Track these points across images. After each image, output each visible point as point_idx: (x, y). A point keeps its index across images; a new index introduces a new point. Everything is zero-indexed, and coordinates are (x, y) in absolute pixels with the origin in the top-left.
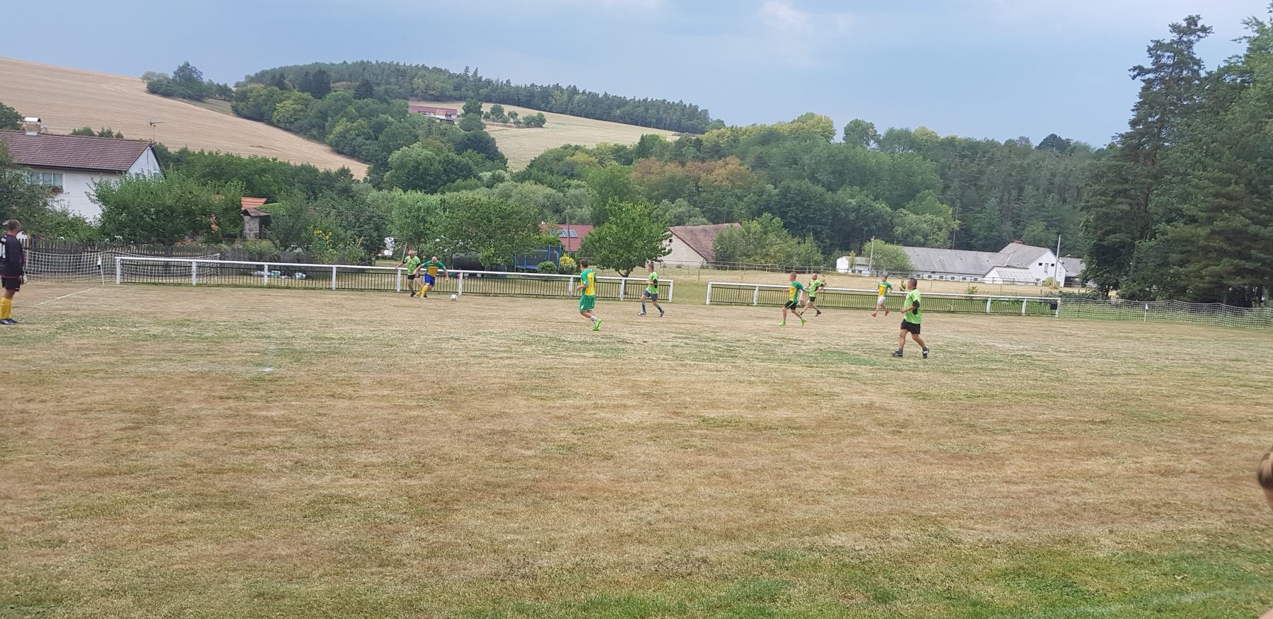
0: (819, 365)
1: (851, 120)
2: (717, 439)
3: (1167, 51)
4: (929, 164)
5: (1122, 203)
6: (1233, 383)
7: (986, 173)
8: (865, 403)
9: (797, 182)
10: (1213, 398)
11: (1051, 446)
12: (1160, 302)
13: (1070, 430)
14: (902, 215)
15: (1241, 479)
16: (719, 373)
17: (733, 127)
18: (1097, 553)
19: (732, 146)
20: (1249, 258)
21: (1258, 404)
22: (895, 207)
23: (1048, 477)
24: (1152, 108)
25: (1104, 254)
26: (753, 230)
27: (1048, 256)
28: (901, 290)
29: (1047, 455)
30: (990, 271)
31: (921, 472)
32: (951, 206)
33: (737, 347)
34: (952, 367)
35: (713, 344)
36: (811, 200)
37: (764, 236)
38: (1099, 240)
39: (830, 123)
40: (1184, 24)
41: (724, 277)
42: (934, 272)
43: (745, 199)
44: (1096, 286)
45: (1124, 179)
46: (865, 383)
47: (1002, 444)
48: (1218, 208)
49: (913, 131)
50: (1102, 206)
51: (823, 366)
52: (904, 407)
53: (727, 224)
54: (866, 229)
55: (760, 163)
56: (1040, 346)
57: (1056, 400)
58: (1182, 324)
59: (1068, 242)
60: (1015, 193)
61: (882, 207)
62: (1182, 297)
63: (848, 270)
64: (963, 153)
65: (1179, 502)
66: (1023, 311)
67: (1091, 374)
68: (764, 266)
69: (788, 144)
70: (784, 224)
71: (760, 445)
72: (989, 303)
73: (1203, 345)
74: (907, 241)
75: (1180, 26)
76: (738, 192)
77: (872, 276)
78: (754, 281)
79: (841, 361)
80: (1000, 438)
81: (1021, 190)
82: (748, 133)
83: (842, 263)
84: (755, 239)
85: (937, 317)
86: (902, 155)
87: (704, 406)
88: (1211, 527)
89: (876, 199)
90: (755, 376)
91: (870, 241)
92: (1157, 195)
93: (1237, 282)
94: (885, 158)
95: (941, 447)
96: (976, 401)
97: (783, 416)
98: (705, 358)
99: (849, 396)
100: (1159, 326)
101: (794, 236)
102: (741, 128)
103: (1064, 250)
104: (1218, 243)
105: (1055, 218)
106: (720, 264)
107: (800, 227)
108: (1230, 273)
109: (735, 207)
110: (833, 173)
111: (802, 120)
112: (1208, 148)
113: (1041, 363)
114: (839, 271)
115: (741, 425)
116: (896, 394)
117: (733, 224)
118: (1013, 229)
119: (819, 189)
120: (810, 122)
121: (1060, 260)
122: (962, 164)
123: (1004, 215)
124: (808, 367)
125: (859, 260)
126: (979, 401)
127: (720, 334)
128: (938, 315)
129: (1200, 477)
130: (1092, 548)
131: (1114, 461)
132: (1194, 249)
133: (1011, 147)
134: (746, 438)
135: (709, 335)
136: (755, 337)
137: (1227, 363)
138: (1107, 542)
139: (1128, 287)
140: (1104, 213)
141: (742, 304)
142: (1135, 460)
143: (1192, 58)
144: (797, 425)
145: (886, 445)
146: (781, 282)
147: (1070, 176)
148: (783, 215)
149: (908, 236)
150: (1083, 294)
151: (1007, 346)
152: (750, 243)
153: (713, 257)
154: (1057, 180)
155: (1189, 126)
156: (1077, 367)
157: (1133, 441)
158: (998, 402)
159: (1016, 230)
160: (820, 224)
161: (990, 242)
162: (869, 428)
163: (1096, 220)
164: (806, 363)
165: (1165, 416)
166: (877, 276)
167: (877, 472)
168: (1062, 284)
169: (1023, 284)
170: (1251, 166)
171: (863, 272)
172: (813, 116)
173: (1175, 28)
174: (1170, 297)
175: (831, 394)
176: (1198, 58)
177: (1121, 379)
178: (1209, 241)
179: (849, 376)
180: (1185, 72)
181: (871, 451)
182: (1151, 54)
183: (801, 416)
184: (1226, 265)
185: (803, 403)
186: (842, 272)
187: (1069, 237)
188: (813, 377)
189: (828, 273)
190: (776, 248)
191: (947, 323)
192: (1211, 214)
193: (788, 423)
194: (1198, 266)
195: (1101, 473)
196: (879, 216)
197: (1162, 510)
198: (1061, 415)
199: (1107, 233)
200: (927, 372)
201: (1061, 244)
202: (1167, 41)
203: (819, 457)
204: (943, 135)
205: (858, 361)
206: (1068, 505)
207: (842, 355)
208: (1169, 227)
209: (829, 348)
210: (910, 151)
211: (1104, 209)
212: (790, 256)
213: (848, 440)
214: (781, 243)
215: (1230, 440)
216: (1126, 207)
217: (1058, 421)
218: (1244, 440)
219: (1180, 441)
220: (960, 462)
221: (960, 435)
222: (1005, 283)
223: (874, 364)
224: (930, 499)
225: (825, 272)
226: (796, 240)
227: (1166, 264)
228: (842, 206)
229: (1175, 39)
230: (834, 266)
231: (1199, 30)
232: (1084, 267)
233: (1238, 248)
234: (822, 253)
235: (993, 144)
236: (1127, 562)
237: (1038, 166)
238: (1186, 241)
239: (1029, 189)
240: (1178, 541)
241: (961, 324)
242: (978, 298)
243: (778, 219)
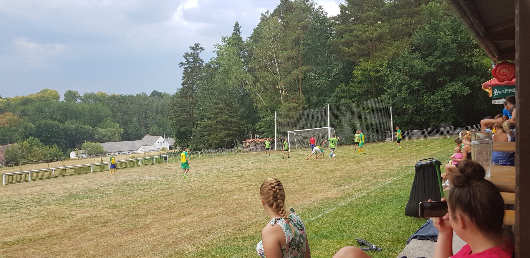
0: (65, 203)
1: (66, 91)
2: (12, 251)
3: (190, 57)
4: (106, 107)
5: (184, 115)
6: (231, 176)
7: (130, 108)
8: (88, 216)
9: (44, 121)
10: (225, 183)
11: (168, 216)
12: (204, 150)
13: (176, 207)
14: (97, 130)
15: (236, 212)
16: (11, 218)
17: (6, 98)
18: (189, 255)
19: (7, 107)
20: (230, 130)
21: (239, 182)
22: (94, 126)
23: (169, 229)
24: (189, 78)
25: (181, 135)
26: (24, 145)
27: (161, 139)
28: (102, 162)
29: (168, 220)
30: (139, 148)
31: (115, 241)
32: (118, 123)
33: (21, 203)
34: (127, 191)
35: (8, 204)
36: (52, 128)
37: (31, 147)
38: (179, 130)
39: (57, 93)
40: (194, 46)
41: (13, 170)
42: (115, 152)
43: (18, 131)
44: (180, 148)
45: (183, 106)
46: (88, 207)
47: (149, 220)
48: (217, 113)
49: (96, 93)
50: (177, 117)
51: (66, 203)
52: (106, 214)
53: (10, 144)
54: (81, 138)
55: (24, 114)
56: (162, 176)
57: (169, 196)
58: (213, 157)
59: (168, 132)
60: (144, 115)
61: (87, 127)
62: (211, 148)
63: (76, 157)
64: (120, 101)
65: (216, 226)
66: (154, 162)
67: (182, 183)
68: (33, 162)
69: (37, 104)
70: (41, 141)
71: (35, 249)
72: (140, 161)
73: (220, 164)
74: (101, 140)
75: (193, 47)
76: (14, 128)
77: (88, 158)
78: (29, 170)
79: (76, 199)
80: (148, 217)
81: (146, 114)
82: (15, 100)
83: (73, 154)
84: (26, 149)
85: (119, 171)
86: (93, 104)
87: (4, 236)
88: (227, 233)
89: (84, 124)
90: (32, 215)
91: (84, 143)
92: (196, 110)
93: (228, 139)
94: (85, 106)
95: (123, 228)
96: (137, 204)
97: (47, 231)
98: (4, 212)
99: (80, 214)
100: (205, 159)
101: (46, 145)
102: (11, 98)
103: (167, 136)
104: (219, 126)
105: (162, 123)
106: (9, 164)
107: (49, 141)
108: (225, 136)
109: (13, 136)
110: (62, 115)
111: (42, 92)
112: (210, 91)
113: (163, 183)
114: (72, 158)
115: (25, 241)
116: (102, 209)
117: (13, 144)
118: (145, 130)
119: (56, 122)
120: (47, 93)
121: (166, 140)
122: (120, 105)
123: (141, 125)
124: (59, 205)
125: (80, 152)
126: (139, 204)
127: (12, 198)
128: (119, 170)
129: (223, 215)
130: (187, 254)
131: (193, 216)
132: (212, 129)
133: (139, 97)
134: (28, 247)
135: (5, 200)
136: (31, 196)
137: (229, 169)
138: (192, 249)
139: (192, 146)
140: (179, 120)
141: (23, 182)
142: (200, 213)
143: (199, 59)
144: (55, 234)
145: (99, 233)
146: (43, 168)
147: (164, 106)
148: (39, 137)
149: (101, 138)
150: (176, 152)
151: (149, 178)
152: (24, 152)
153: (5, 161)
154: (159, 108)
155: (202, 84)
156: (176, 181)
157: (199, 207)
158: (147, 202)
159: (146, 130)
160: (59, 138)
161: (137, 136)
162: (91, 227)
163: (176, 122)
164: (58, 203)
165: (209, 194)
166: (90, 157)
167: (95, 246)
168: (168, 149)
169: (153, 151)
170: (226, 97)
171: (83, 157)
172: (47, 90)
173: (192, 48)
174: (207, 148)
175: (71, 216)
176: (201, 59)
177: (193, 183)
178: (217, 125)
179: (80, 205)
180: (198, 64)
181: (92, 237)
182: (185, 58)
183: (56, 229)
184: (223, 133)
185: (57, 223)
186: (73, 158)
187: (168, 130)
188: (62, 209)
189: (66, 160)
190: (38, 152)
191: (123, 173)
192: (215, 116)
193: (50, 234)
194: (214, 135)
195: (188, 222)
196: (87, 131)
197: (211, 231)
198: (172, 202)
199: (181, 127)
200: (116, 196)
201: (165, 133)
202: (190, 53)
203: (67, 247)
204: (110, 94)
205: (84, 198)
206: (176, 239)
207: (76, 196)
208: (202, 122)
209: (69, 194)
210: (96, 102)
211: (178, 118)
212: (46, 155)
213: (81, 235)
214: (40, 149)
215: (231, 198)
216: (186, 116)
217: (170, 205)
218: (236, 197)
219: (215, 203)
220: (132, 232)
221: (132, 220)
222: (146, 152)
223: (92, 197)
224: (120, 252)
225: (65, 159)
226: (48, 147)
227: (204, 136)
228: (69, 129)
229: (192, 52)
230: (69, 156)
231: (200, 49)
232: (174, 141)
233: (226, 127)
234: (62, 151)
235: (132, 96)
236: (200, 255)
237: (151, 103)
238: (209, 126)
239: (149, 113)
240: (217, 242)
241: (129, 172)
242: (135, 160)
243: (37, 139)
